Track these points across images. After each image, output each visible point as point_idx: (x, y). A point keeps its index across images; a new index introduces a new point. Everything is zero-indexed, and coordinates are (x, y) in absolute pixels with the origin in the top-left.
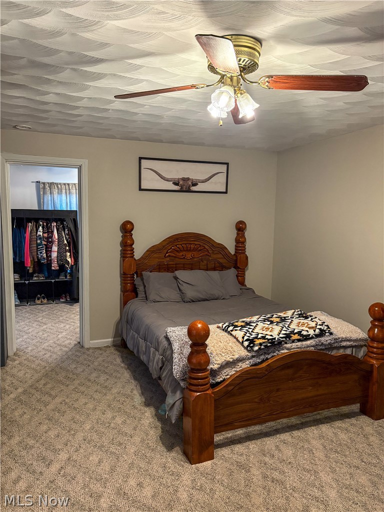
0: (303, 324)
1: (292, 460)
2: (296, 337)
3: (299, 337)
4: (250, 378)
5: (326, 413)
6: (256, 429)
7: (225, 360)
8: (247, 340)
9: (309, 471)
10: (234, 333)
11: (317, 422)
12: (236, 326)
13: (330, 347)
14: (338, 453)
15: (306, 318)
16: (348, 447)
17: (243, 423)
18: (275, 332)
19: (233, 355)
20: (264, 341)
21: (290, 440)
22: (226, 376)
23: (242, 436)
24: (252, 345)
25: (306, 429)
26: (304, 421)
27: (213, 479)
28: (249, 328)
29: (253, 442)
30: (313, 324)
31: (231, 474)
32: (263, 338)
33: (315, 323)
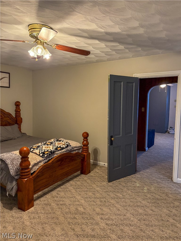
0: (60, 144)
1: (65, 196)
2: (59, 149)
3: (60, 149)
4: (46, 168)
5: (70, 177)
6: (46, 190)
7: (34, 163)
8: (41, 153)
9: (72, 197)
10: (34, 151)
11: (68, 181)
12: (34, 148)
13: (71, 151)
14: (79, 189)
15: (60, 141)
16: (81, 186)
17: (43, 188)
18: (51, 148)
19: (37, 160)
20: (48, 152)
21: (61, 190)
22: (35, 170)
23: (42, 194)
24: (44, 155)
25: (65, 184)
26: (63, 182)
27: (37, 213)
28: (40, 148)
29: (47, 195)
30: (64, 143)
31: (44, 208)
32: (48, 151)
33: (64, 142)
